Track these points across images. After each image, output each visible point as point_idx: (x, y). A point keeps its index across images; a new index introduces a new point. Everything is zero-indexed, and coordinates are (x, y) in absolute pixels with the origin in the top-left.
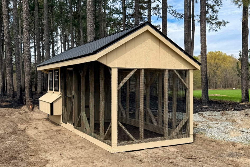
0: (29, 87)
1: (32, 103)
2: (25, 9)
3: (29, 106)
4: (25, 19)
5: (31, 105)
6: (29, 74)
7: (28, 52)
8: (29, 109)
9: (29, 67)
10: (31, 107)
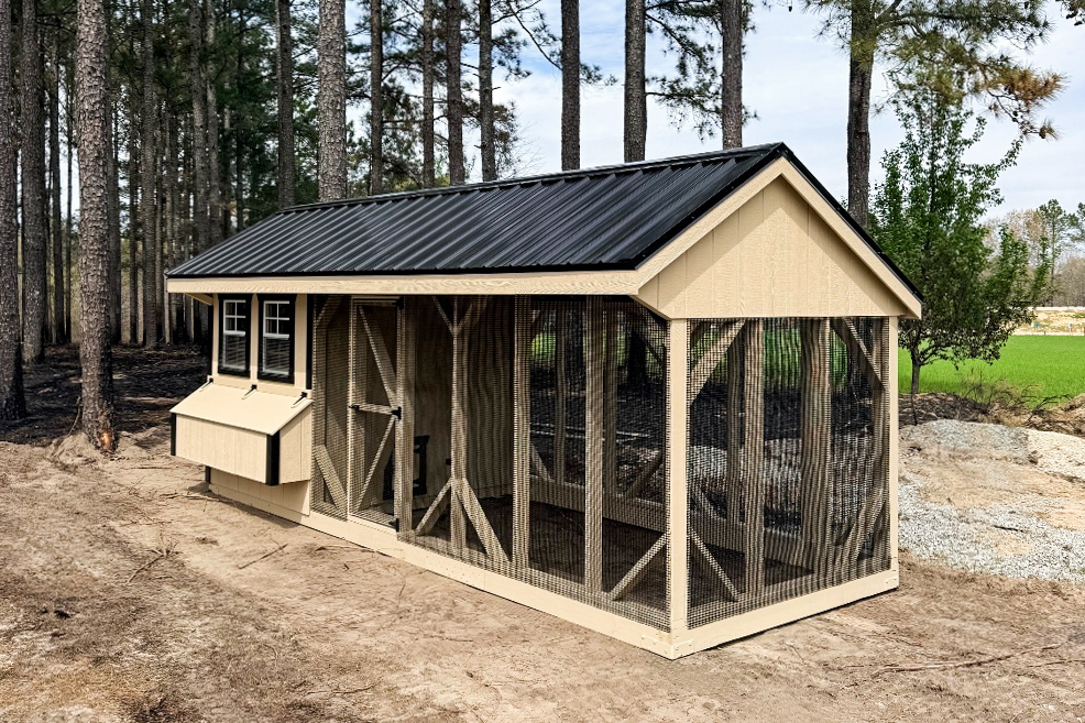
0: (100, 357)
1: (111, 421)
2: (92, 32)
3: (100, 435)
4: (89, 73)
5: (107, 430)
6: (102, 301)
7: (99, 209)
8: (98, 448)
9: (102, 272)
10: (105, 437)
